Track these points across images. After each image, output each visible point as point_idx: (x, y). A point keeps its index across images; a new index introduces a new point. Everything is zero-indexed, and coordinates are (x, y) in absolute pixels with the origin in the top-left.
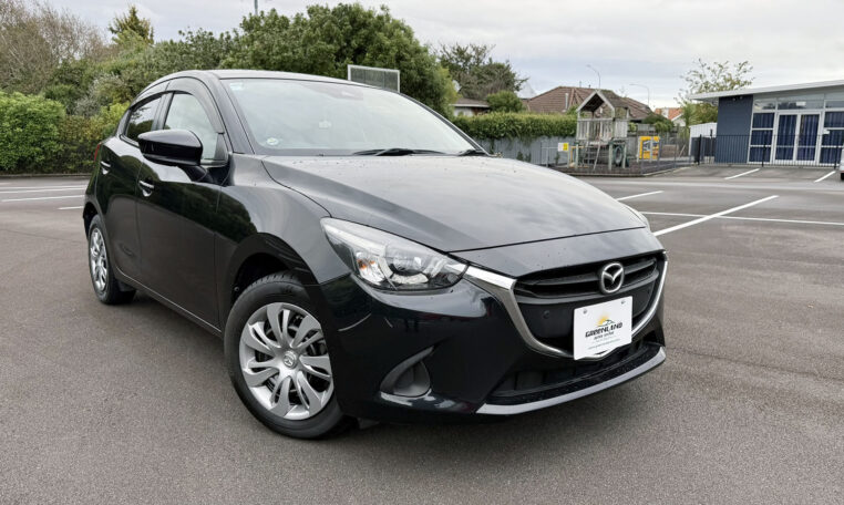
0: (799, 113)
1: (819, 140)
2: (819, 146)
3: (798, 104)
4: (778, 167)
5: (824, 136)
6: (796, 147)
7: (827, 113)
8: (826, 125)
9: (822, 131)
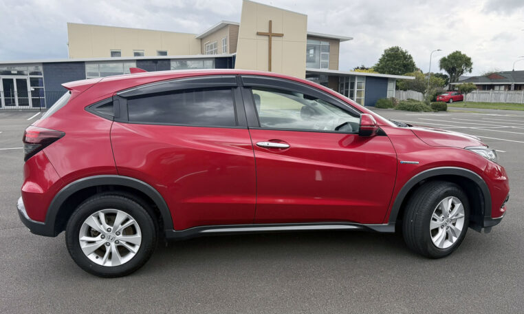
0: (15, 78)
1: (30, 94)
2: (30, 97)
3: (13, 72)
4: (7, 111)
5: (32, 91)
6: (16, 98)
7: (31, 78)
8: (31, 86)
9: (30, 89)
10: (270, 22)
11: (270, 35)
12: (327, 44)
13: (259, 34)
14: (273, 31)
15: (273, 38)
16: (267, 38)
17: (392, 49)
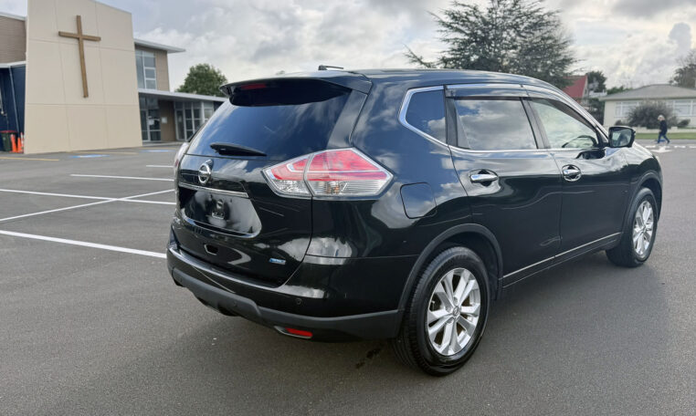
10: (78, 18)
11: (79, 38)
12: (150, 55)
13: (61, 34)
14: (86, 32)
15: (86, 43)
16: (74, 42)
17: (200, 67)
